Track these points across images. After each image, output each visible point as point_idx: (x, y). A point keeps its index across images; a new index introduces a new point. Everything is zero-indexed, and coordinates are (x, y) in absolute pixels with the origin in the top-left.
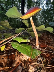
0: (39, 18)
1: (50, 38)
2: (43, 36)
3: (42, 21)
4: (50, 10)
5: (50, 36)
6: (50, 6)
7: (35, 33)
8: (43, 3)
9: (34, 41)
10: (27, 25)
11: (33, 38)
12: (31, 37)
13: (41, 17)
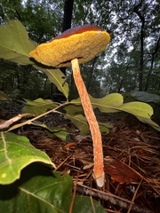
0: (103, 81)
1: (141, 140)
2: (118, 129)
3: (111, 89)
4: (128, 68)
5: (138, 132)
6: (126, 59)
7: (88, 118)
8: (110, 52)
9: (87, 148)
10: (65, 91)
11: (85, 138)
12: (78, 133)
13: (107, 81)
